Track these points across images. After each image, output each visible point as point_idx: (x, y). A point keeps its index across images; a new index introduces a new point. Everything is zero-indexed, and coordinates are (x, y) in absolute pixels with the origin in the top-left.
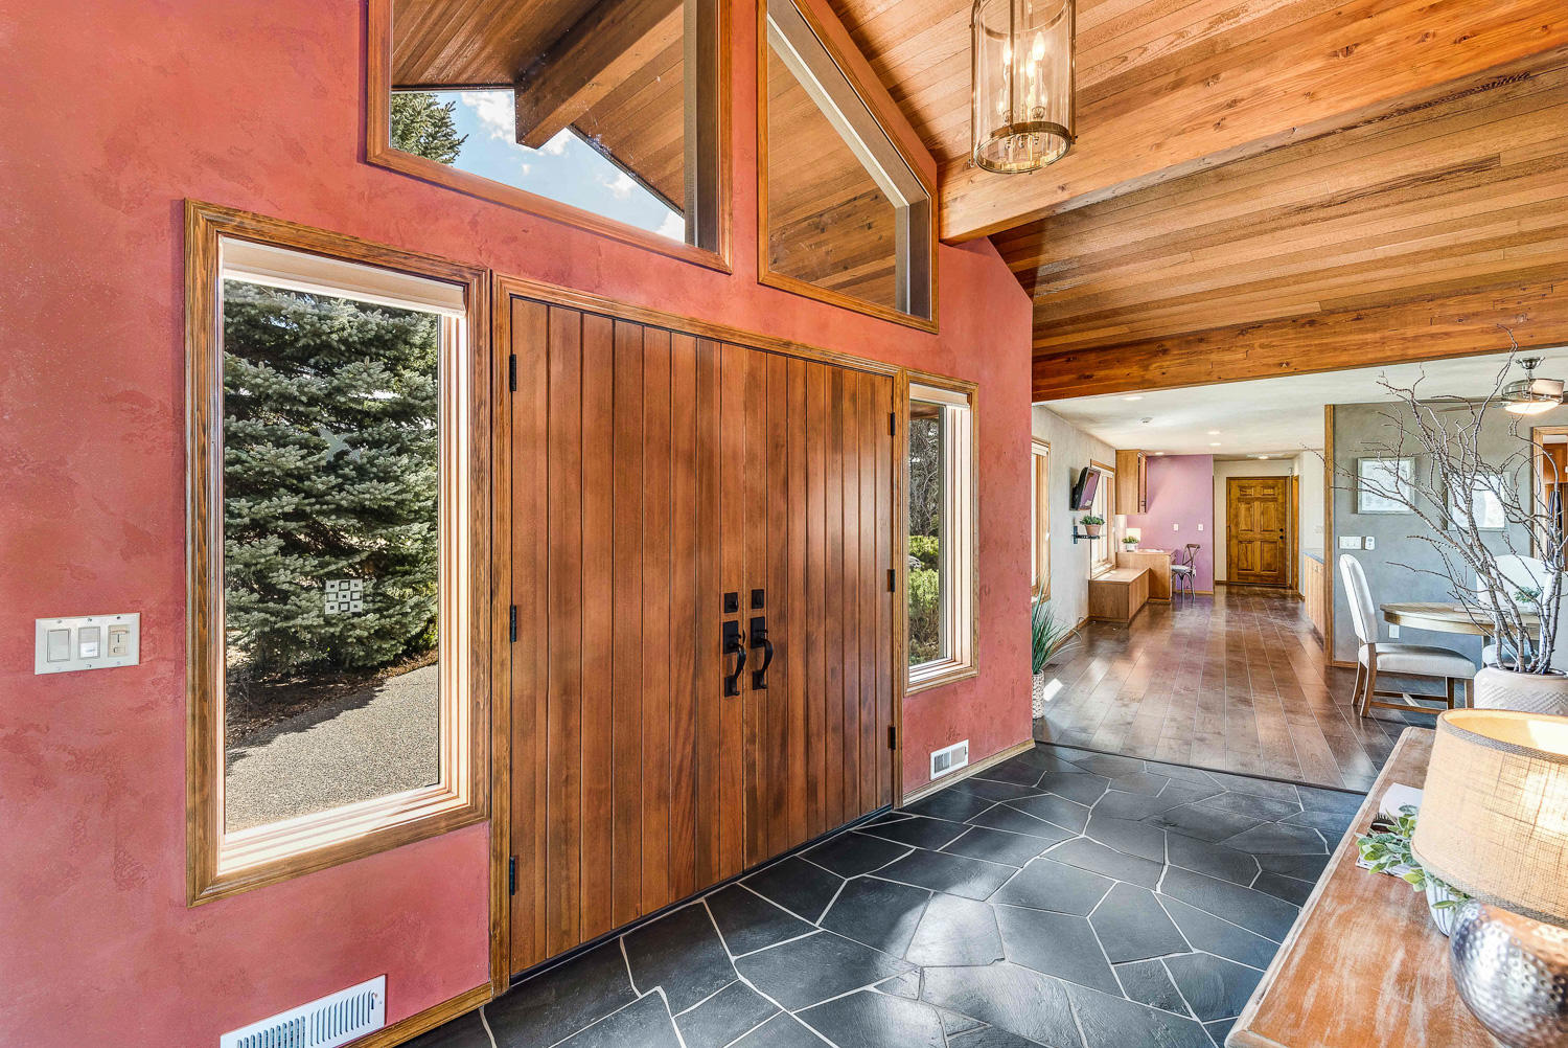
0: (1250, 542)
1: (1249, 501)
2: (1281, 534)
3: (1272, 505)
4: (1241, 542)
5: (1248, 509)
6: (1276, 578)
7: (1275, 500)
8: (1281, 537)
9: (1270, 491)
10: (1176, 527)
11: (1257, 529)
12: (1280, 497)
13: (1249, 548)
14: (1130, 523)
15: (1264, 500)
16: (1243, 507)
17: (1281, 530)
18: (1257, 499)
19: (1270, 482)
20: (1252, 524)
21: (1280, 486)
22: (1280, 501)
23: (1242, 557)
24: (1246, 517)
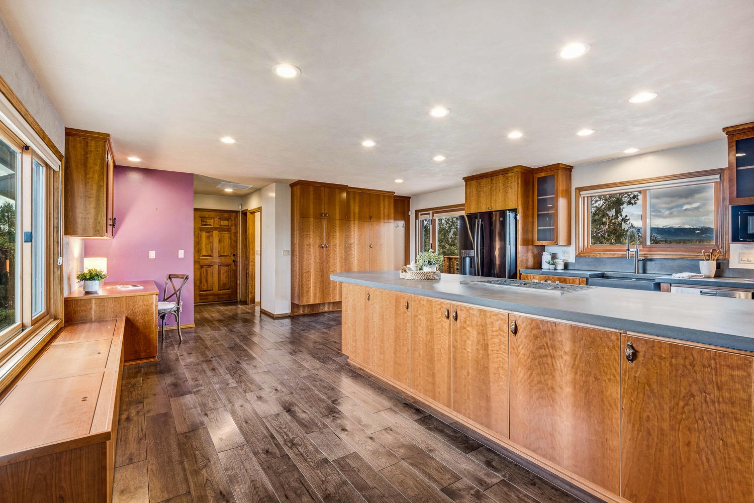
0: (210, 266)
1: (209, 231)
2: (233, 258)
3: (227, 234)
4: (202, 267)
5: (208, 238)
6: (230, 295)
7: (229, 230)
8: (234, 261)
9: (226, 223)
10: (152, 254)
11: (216, 255)
12: (233, 228)
13: (209, 272)
14: (87, 252)
15: (221, 229)
16: (204, 235)
17: (234, 255)
18: (216, 229)
19: (226, 215)
20: (212, 250)
21: (233, 218)
22: (233, 231)
23: (204, 280)
24: (206, 244)
